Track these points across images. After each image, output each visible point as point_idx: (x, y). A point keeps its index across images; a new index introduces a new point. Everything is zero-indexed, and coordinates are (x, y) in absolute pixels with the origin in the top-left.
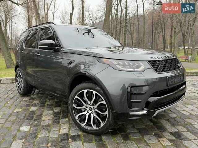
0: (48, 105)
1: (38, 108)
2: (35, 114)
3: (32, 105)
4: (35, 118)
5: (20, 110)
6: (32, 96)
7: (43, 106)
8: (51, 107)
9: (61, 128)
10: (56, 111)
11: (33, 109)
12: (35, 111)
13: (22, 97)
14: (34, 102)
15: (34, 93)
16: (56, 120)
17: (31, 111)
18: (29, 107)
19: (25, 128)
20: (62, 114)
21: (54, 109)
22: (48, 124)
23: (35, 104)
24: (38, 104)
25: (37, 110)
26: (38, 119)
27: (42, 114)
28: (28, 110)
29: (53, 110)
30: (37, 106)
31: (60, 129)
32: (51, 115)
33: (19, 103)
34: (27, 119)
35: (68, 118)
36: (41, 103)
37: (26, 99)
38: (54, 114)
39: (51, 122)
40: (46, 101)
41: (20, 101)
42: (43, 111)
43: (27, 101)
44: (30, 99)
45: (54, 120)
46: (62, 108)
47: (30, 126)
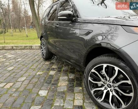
0: (64, 70)
1: (56, 72)
2: (53, 78)
3: (52, 69)
4: (52, 82)
5: (41, 73)
6: (52, 61)
7: (60, 71)
8: (66, 72)
9: (76, 98)
10: (71, 77)
11: (52, 73)
12: (53, 75)
13: (45, 61)
14: (54, 67)
15: (53, 59)
16: (71, 87)
17: (50, 75)
18: (49, 71)
19: (43, 93)
20: (76, 82)
21: (69, 75)
22: (63, 91)
23: (54, 68)
24: (56, 69)
25: (55, 74)
26: (55, 84)
27: (58, 79)
28: (48, 73)
29: (68, 77)
30: (55, 70)
31: (74, 99)
32: (66, 81)
33: (42, 67)
34: (46, 82)
35: (81, 87)
36: (59, 68)
37: (47, 63)
38: (69, 80)
39: (66, 90)
40: (62, 67)
41: (43, 65)
42: (60, 76)
43: (48, 65)
44: (50, 64)
45: (69, 87)
46: (75, 75)
47: (48, 91)
